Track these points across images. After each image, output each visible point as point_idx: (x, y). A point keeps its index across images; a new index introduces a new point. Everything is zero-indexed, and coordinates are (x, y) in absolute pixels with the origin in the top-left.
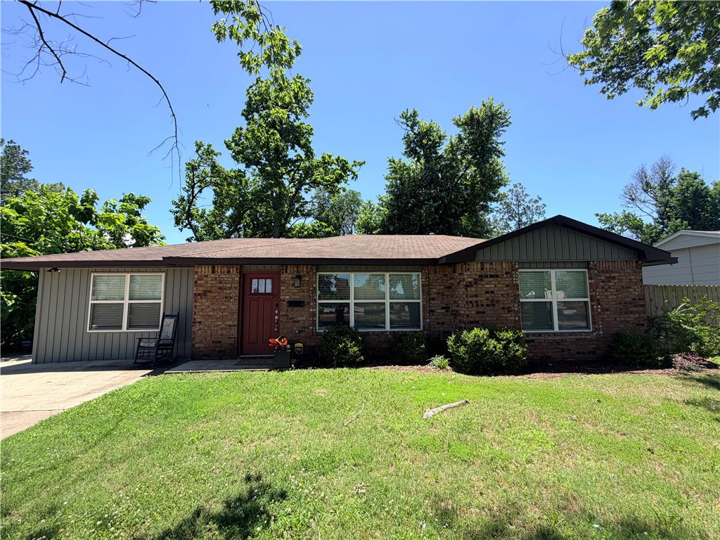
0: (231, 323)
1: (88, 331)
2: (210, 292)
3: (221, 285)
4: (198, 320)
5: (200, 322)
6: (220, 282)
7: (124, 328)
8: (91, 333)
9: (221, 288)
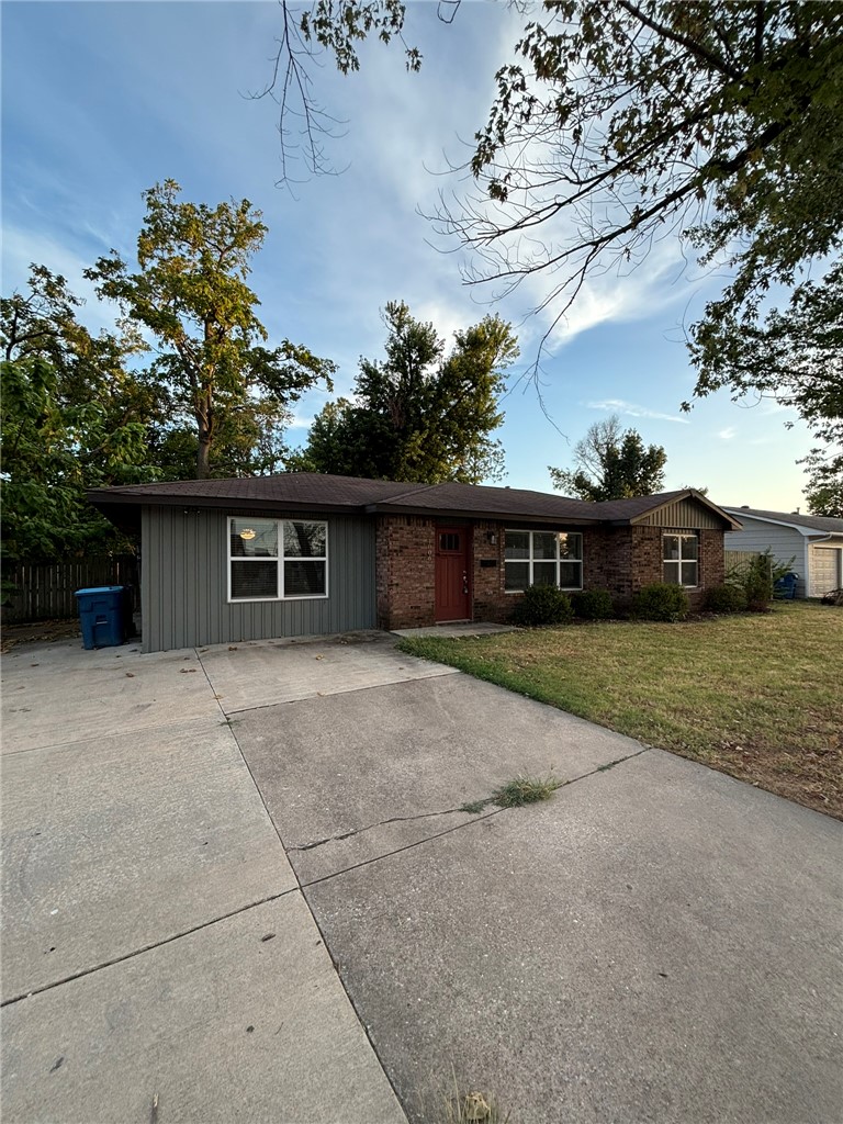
0: (429, 585)
1: (229, 600)
2: (407, 548)
3: (418, 540)
4: (395, 582)
5: (397, 585)
6: (416, 537)
7: (281, 595)
8: (234, 604)
9: (417, 544)
